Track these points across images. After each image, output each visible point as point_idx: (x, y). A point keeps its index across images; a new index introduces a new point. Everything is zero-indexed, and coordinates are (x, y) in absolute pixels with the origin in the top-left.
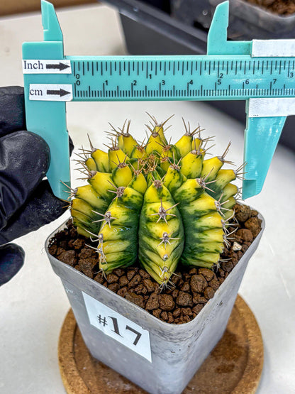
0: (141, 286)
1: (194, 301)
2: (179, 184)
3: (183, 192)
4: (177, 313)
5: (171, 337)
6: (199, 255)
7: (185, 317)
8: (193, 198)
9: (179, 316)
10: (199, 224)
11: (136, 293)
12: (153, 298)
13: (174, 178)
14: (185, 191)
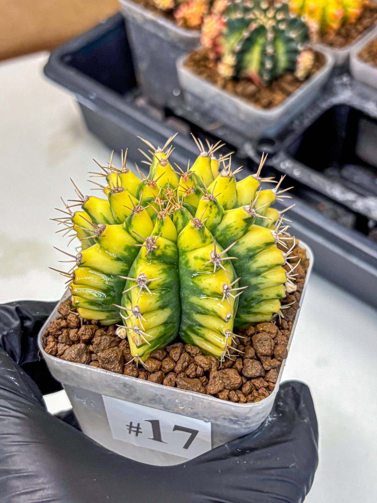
0: (192, 366)
1: (266, 367)
2: (219, 218)
3: (228, 227)
4: (246, 389)
5: (247, 421)
6: (256, 306)
7: (260, 391)
8: (241, 233)
9: (251, 393)
10: (255, 265)
11: (188, 376)
12: (214, 377)
13: (211, 213)
14: (231, 226)
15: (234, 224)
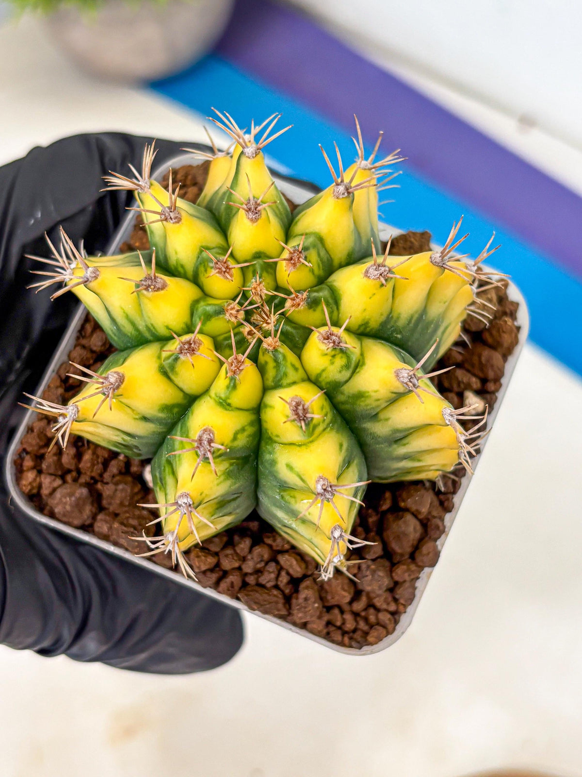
0: (273, 568)
1: (397, 577)
2: (347, 373)
4: (360, 604)
9: (366, 609)
10: (401, 451)
12: (306, 599)
13: (332, 363)
14: (367, 394)
15: (373, 394)
